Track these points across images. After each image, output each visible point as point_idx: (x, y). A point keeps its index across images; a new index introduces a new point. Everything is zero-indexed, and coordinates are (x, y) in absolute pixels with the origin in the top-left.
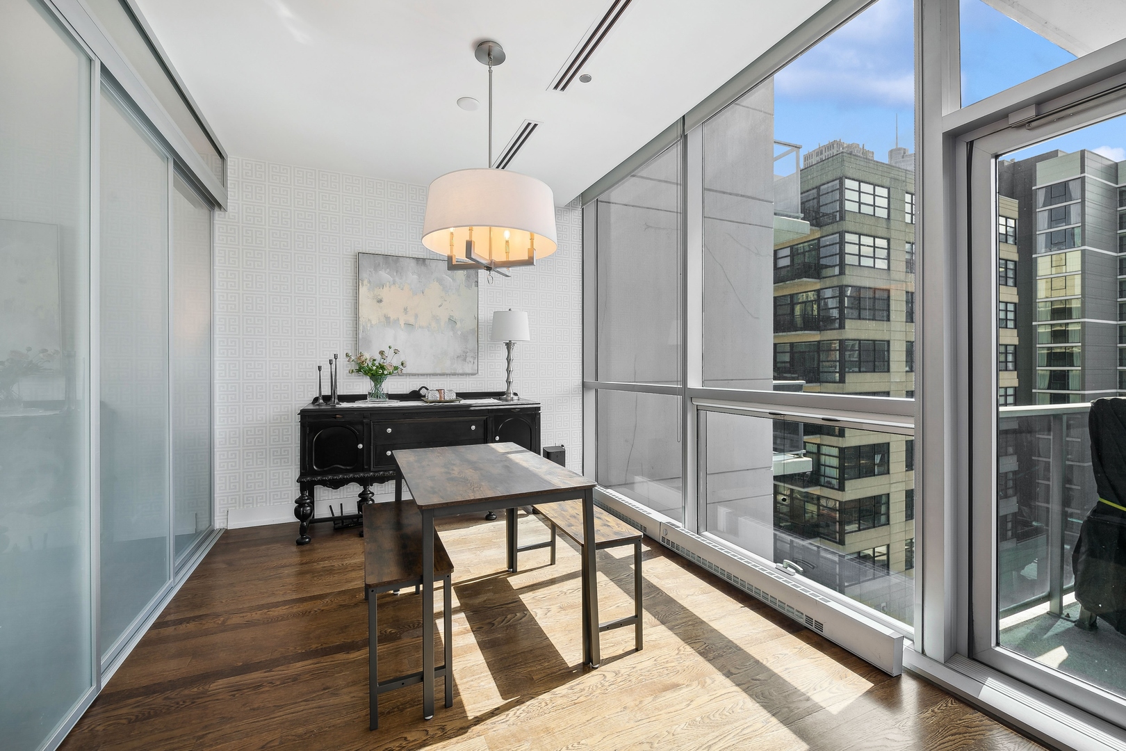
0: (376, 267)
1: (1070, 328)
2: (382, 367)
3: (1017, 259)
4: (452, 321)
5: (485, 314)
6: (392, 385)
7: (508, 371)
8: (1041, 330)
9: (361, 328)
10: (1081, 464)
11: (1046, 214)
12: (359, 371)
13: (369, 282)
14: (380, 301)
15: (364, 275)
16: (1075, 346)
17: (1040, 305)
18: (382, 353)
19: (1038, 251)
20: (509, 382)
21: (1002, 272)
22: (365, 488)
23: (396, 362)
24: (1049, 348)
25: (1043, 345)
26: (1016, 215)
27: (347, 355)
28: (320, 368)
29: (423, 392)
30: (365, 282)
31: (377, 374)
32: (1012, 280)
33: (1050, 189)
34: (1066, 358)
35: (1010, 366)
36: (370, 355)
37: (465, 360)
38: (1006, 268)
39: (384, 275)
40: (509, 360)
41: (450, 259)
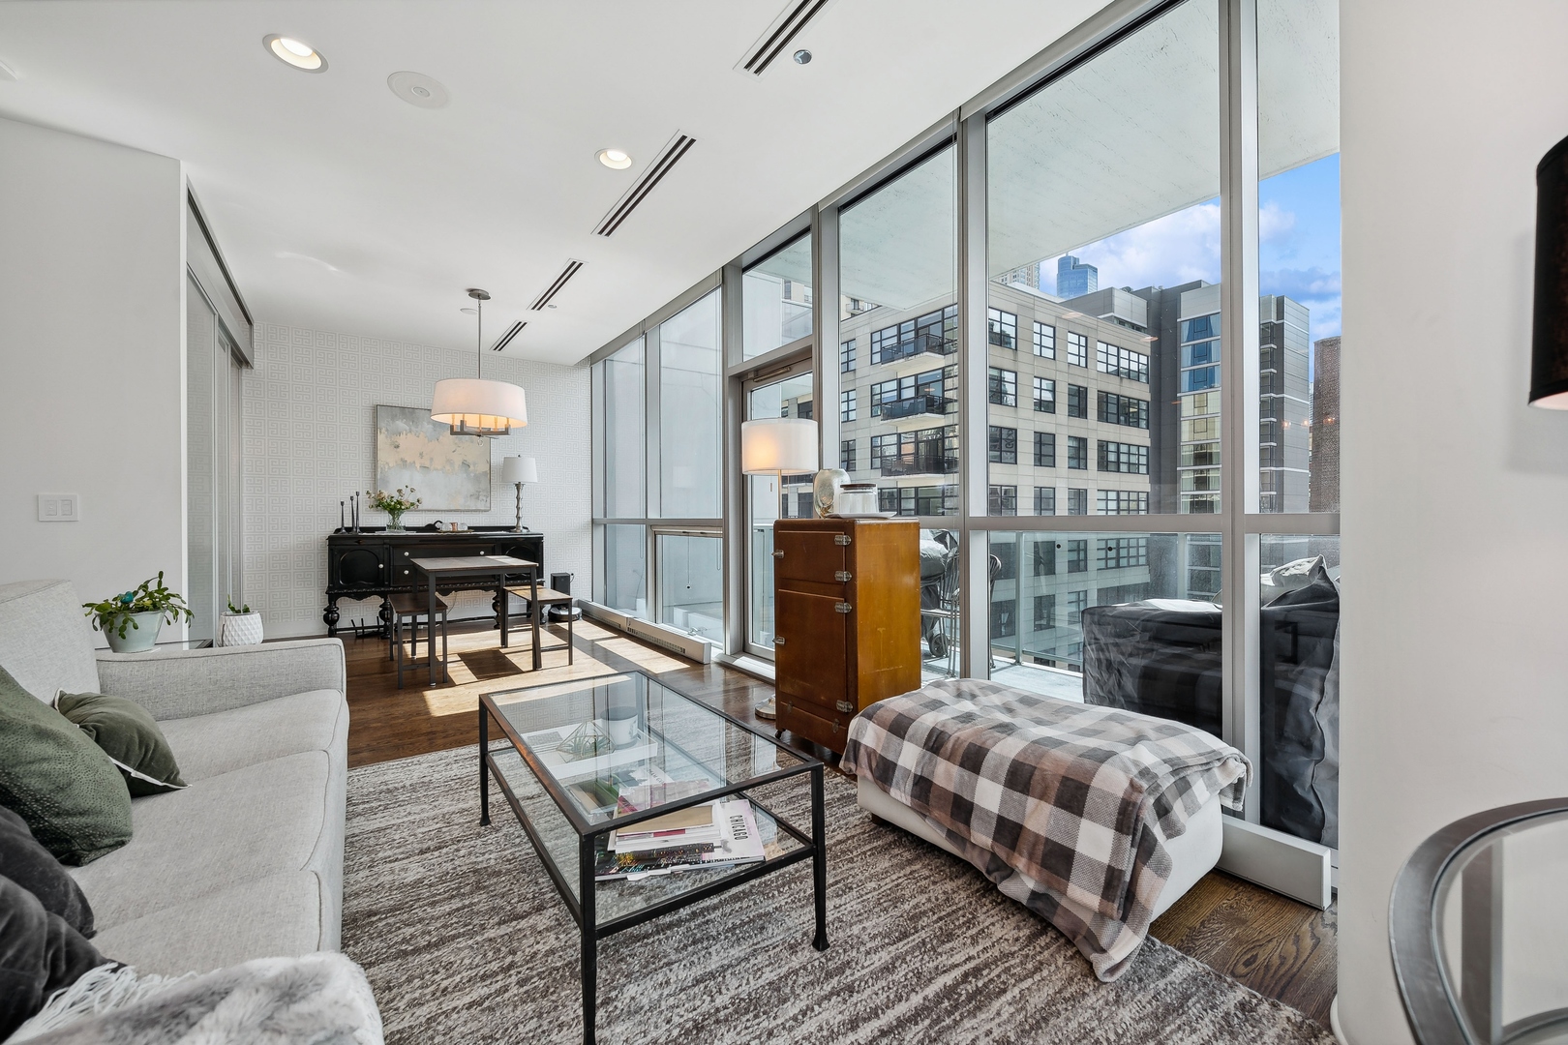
0: (394, 418)
1: (1211, 474)
2: (400, 503)
3: (1149, 400)
4: (466, 465)
5: (497, 459)
6: (408, 519)
7: (518, 508)
8: (1184, 476)
9: (379, 470)
11: (1191, 349)
12: (378, 506)
13: (387, 430)
14: (398, 447)
15: (382, 424)
16: (1215, 494)
17: (1185, 449)
18: (399, 491)
19: (1183, 389)
20: (518, 518)
21: (1134, 412)
22: (385, 600)
23: (412, 499)
24: (1194, 496)
25: (1187, 493)
26: (1149, 353)
27: (368, 493)
28: (342, 503)
29: (438, 525)
30: (383, 430)
31: (394, 509)
32: (1146, 422)
33: (1193, 321)
34: (1208, 507)
36: (389, 492)
37: (478, 498)
38: (1139, 409)
39: (401, 424)
40: (518, 499)
41: (452, 427)
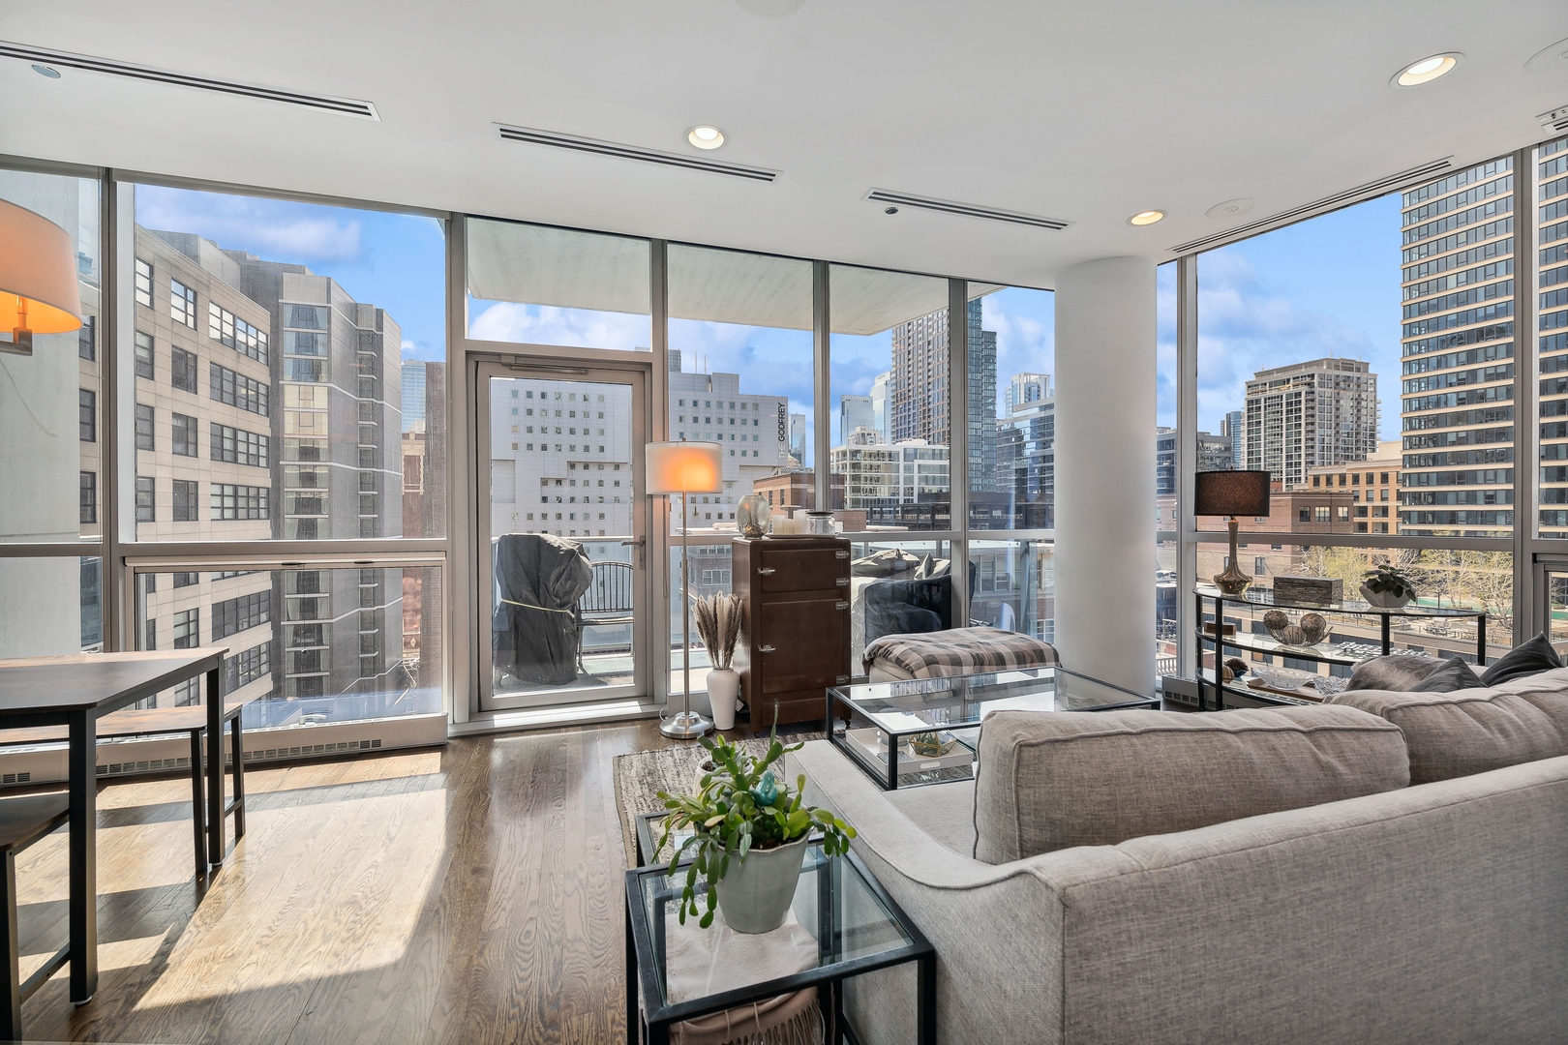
1: (318, 471)
3: (267, 383)
8: (289, 471)
10: (330, 621)
11: (294, 335)
16: (321, 491)
17: (288, 441)
19: (286, 378)
21: (252, 395)
24: (297, 493)
25: (292, 490)
26: (268, 331)
32: (264, 408)
33: (297, 308)
34: (314, 505)
35: (263, 513)
38: (258, 393)
